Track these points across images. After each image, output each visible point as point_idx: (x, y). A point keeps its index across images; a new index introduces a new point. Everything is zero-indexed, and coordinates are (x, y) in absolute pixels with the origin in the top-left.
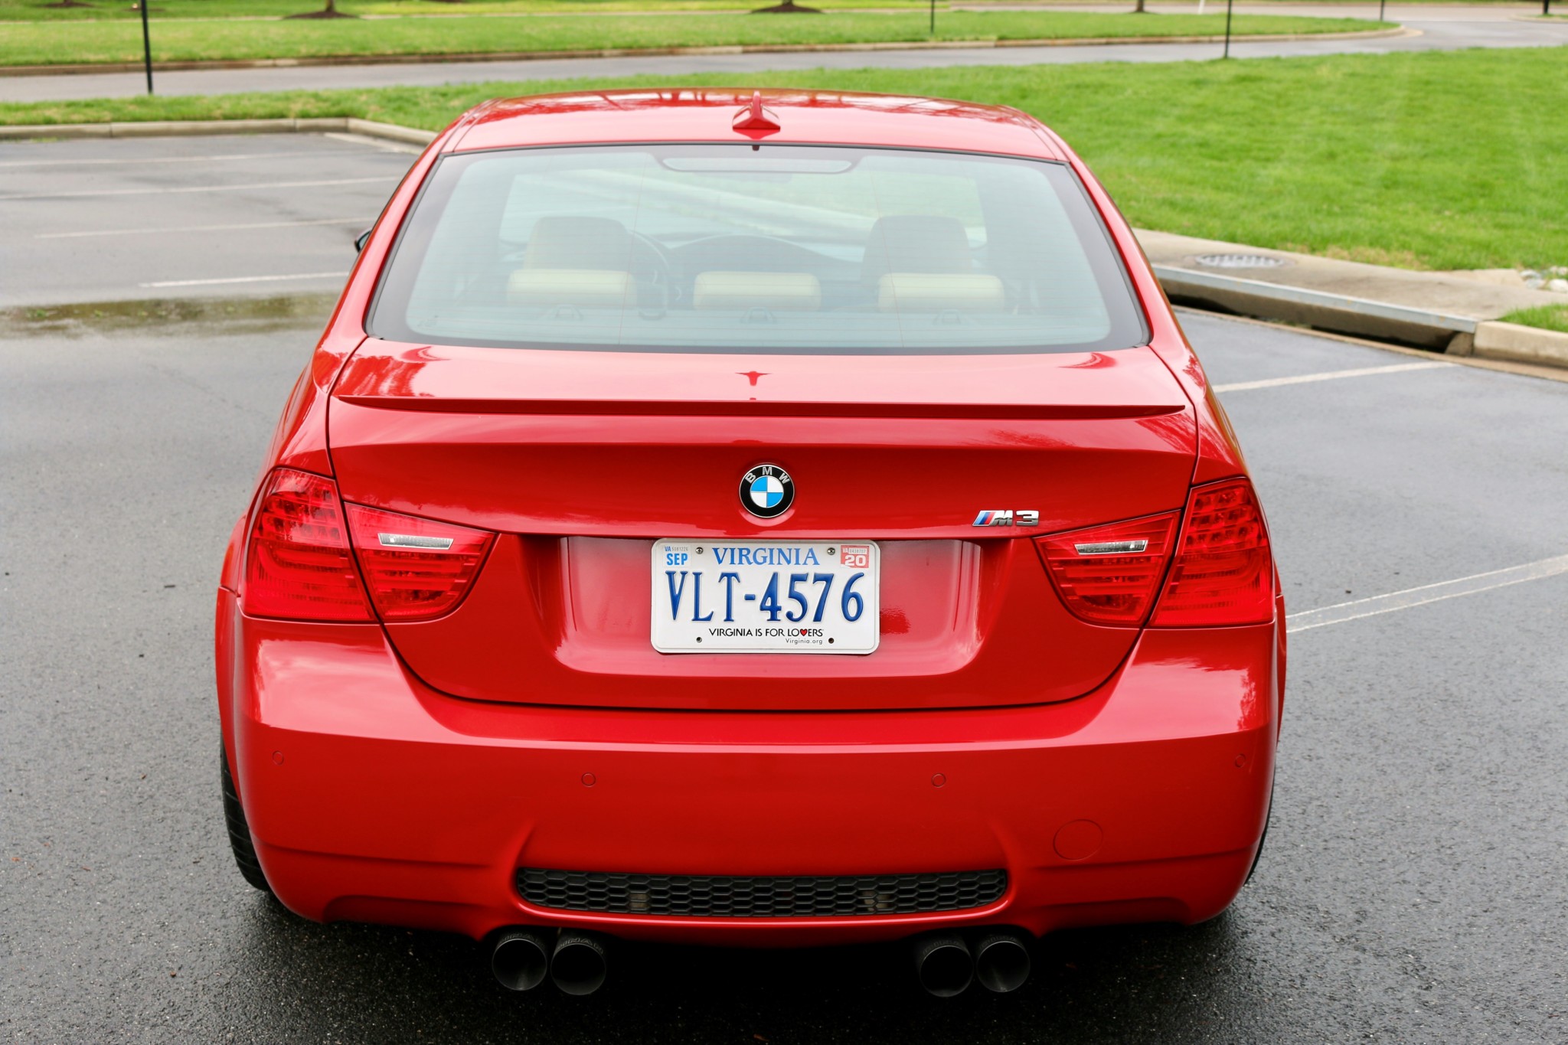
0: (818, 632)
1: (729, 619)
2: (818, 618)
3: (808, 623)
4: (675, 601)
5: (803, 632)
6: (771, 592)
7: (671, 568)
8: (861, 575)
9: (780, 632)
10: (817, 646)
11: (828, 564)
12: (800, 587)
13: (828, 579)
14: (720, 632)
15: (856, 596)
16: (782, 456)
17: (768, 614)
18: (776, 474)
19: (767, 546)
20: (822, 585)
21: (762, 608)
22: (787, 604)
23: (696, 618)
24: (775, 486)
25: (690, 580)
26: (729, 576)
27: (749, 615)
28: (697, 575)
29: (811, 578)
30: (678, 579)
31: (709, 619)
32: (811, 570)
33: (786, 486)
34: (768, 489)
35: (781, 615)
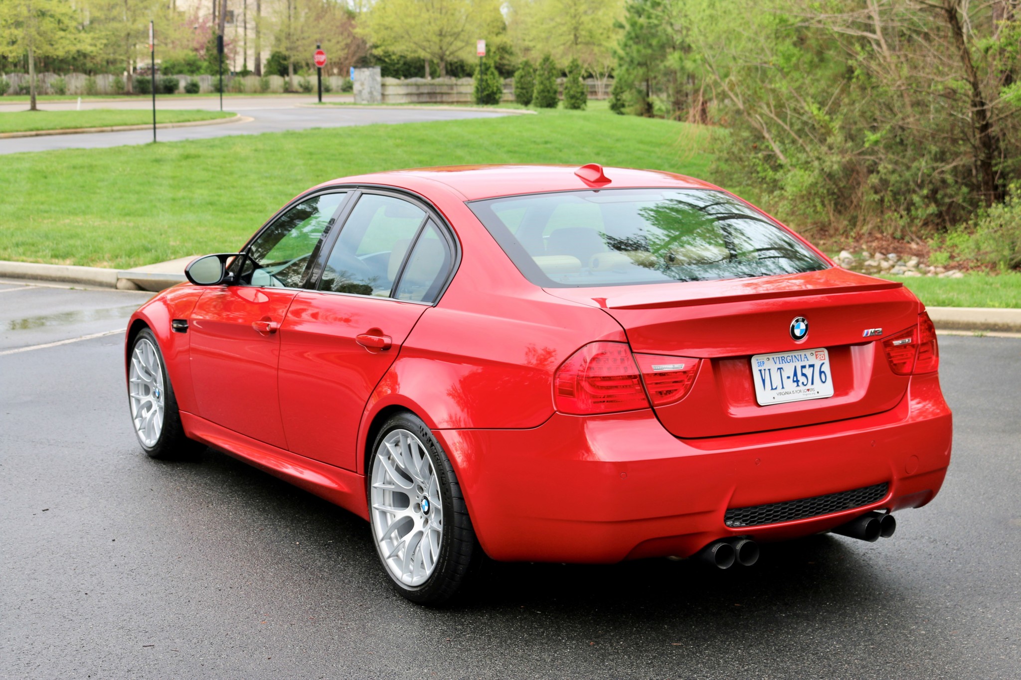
0: (813, 389)
1: (783, 388)
2: (812, 383)
3: (809, 386)
4: (764, 381)
5: (808, 390)
6: (795, 374)
7: (760, 368)
8: (823, 364)
9: (800, 391)
10: (813, 395)
11: (812, 360)
12: (805, 371)
13: (812, 366)
14: (781, 394)
15: (823, 372)
16: (805, 313)
17: (796, 384)
18: (803, 321)
19: (790, 355)
20: (812, 368)
21: (794, 381)
22: (802, 379)
23: (772, 389)
24: (803, 326)
25: (767, 372)
26: (780, 369)
27: (790, 385)
28: (769, 370)
29: (807, 367)
30: (763, 372)
31: (776, 389)
32: (807, 363)
33: (807, 326)
34: (800, 328)
35: (800, 383)
